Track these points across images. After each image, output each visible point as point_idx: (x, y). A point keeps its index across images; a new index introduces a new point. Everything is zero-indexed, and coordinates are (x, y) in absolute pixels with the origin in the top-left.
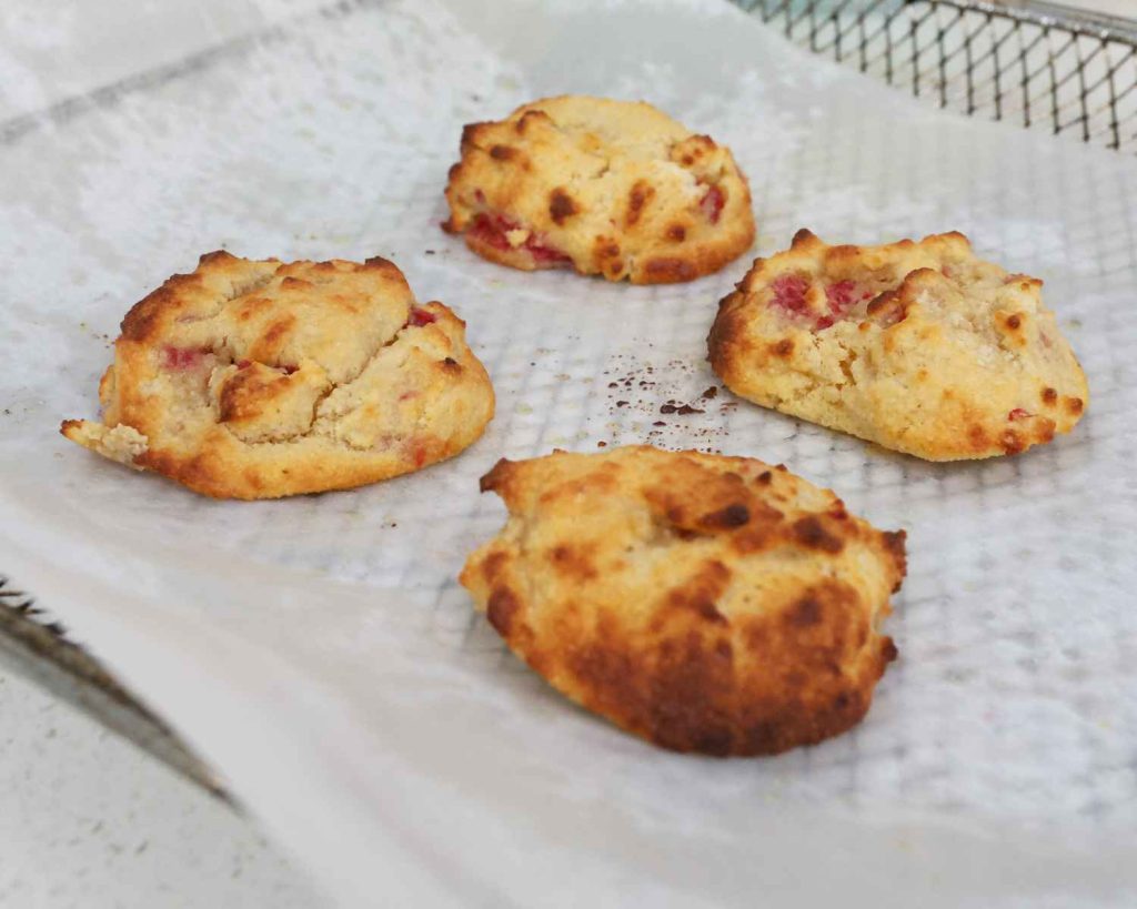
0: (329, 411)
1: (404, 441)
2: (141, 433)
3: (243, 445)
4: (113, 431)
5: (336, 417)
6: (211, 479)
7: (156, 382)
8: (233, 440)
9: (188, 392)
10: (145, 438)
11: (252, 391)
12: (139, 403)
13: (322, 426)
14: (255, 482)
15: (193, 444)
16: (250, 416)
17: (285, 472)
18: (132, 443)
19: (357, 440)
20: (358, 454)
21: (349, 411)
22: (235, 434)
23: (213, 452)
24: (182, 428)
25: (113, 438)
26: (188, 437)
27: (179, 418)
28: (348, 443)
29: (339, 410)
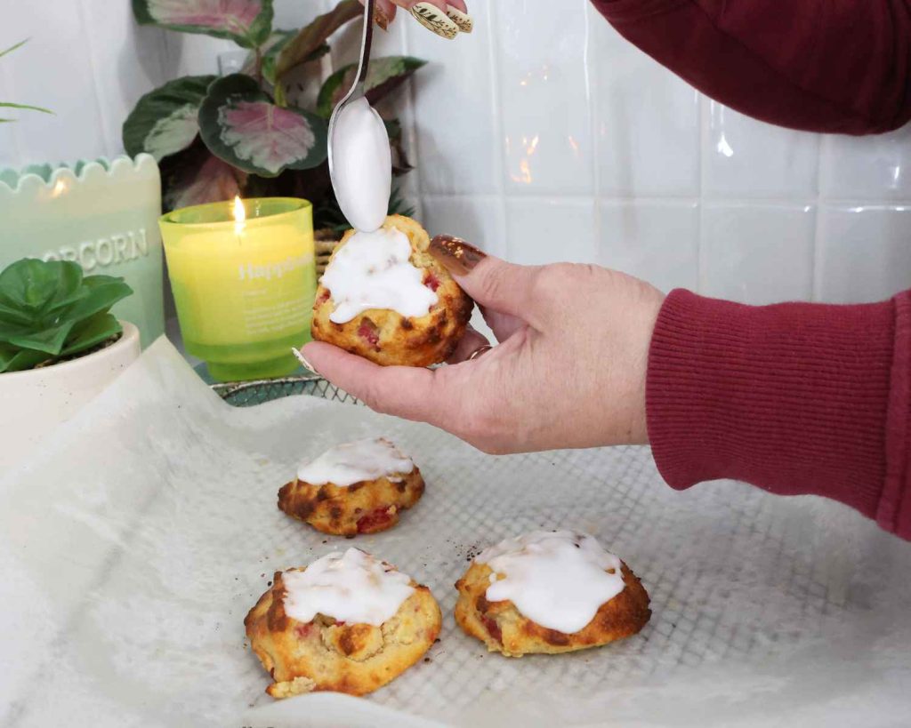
0: (389, 630)
1: (424, 632)
2: (309, 678)
3: (360, 664)
4: (294, 683)
5: (393, 632)
6: (357, 687)
7: (300, 649)
8: (353, 662)
9: (315, 648)
10: (312, 680)
11: (359, 634)
12: (297, 662)
13: (389, 639)
14: (377, 680)
15: (335, 674)
16: (362, 647)
17: (387, 669)
18: (307, 685)
19: (407, 639)
20: (410, 646)
21: (397, 627)
22: (353, 660)
23: (349, 673)
24: (324, 667)
25: (297, 687)
26: (330, 671)
27: (320, 662)
28: (402, 642)
29: (393, 628)
